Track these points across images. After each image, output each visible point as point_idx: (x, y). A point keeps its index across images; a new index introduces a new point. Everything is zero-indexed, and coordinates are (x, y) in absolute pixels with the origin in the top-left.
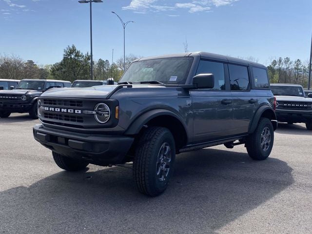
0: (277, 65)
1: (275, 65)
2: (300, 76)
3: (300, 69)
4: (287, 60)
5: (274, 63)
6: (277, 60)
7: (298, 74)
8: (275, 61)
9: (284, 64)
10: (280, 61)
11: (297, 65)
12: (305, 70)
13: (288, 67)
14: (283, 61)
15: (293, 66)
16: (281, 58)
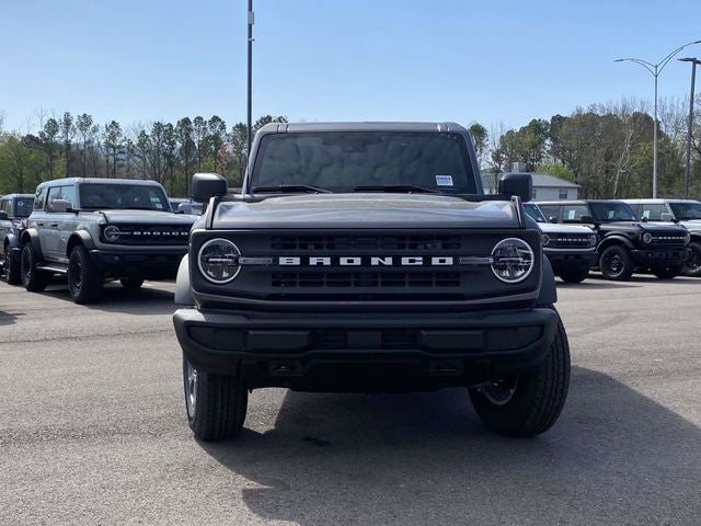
0: (60, 134)
1: (54, 132)
2: (121, 166)
3: (119, 147)
4: (86, 122)
5: (52, 126)
6: (59, 118)
7: (116, 160)
8: (54, 122)
9: (78, 130)
10: (68, 122)
11: (113, 137)
12: (132, 152)
13: (89, 142)
14: (74, 123)
15: (100, 139)
16: (67, 114)
